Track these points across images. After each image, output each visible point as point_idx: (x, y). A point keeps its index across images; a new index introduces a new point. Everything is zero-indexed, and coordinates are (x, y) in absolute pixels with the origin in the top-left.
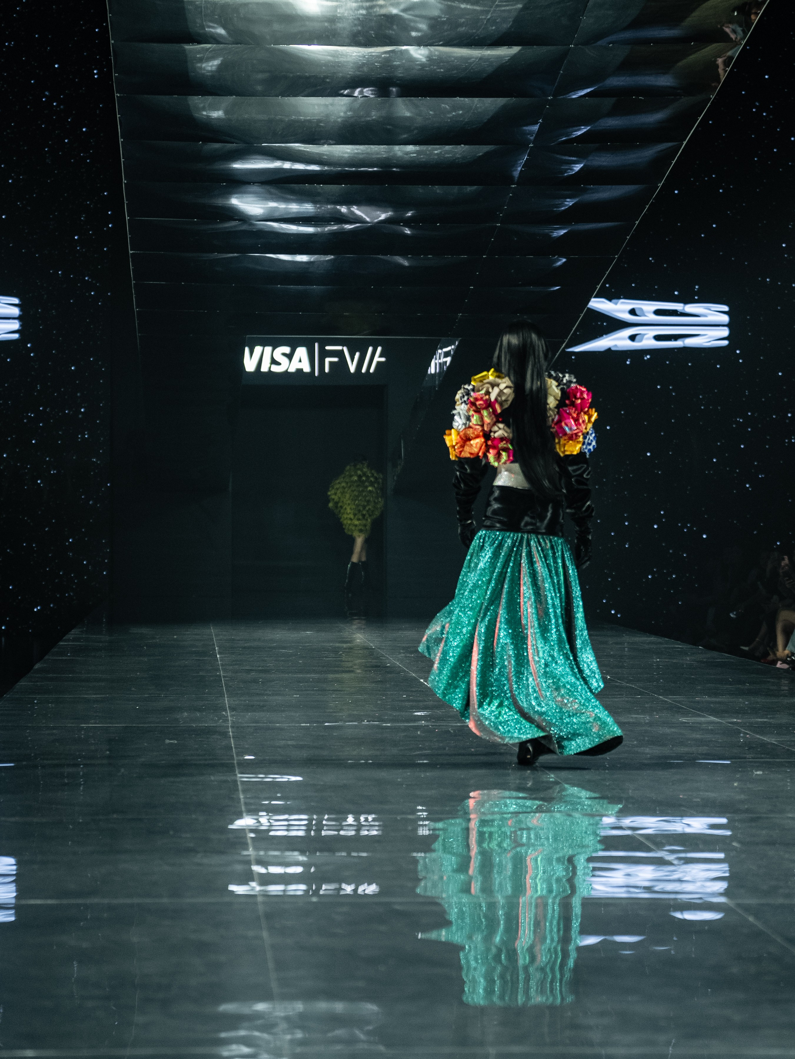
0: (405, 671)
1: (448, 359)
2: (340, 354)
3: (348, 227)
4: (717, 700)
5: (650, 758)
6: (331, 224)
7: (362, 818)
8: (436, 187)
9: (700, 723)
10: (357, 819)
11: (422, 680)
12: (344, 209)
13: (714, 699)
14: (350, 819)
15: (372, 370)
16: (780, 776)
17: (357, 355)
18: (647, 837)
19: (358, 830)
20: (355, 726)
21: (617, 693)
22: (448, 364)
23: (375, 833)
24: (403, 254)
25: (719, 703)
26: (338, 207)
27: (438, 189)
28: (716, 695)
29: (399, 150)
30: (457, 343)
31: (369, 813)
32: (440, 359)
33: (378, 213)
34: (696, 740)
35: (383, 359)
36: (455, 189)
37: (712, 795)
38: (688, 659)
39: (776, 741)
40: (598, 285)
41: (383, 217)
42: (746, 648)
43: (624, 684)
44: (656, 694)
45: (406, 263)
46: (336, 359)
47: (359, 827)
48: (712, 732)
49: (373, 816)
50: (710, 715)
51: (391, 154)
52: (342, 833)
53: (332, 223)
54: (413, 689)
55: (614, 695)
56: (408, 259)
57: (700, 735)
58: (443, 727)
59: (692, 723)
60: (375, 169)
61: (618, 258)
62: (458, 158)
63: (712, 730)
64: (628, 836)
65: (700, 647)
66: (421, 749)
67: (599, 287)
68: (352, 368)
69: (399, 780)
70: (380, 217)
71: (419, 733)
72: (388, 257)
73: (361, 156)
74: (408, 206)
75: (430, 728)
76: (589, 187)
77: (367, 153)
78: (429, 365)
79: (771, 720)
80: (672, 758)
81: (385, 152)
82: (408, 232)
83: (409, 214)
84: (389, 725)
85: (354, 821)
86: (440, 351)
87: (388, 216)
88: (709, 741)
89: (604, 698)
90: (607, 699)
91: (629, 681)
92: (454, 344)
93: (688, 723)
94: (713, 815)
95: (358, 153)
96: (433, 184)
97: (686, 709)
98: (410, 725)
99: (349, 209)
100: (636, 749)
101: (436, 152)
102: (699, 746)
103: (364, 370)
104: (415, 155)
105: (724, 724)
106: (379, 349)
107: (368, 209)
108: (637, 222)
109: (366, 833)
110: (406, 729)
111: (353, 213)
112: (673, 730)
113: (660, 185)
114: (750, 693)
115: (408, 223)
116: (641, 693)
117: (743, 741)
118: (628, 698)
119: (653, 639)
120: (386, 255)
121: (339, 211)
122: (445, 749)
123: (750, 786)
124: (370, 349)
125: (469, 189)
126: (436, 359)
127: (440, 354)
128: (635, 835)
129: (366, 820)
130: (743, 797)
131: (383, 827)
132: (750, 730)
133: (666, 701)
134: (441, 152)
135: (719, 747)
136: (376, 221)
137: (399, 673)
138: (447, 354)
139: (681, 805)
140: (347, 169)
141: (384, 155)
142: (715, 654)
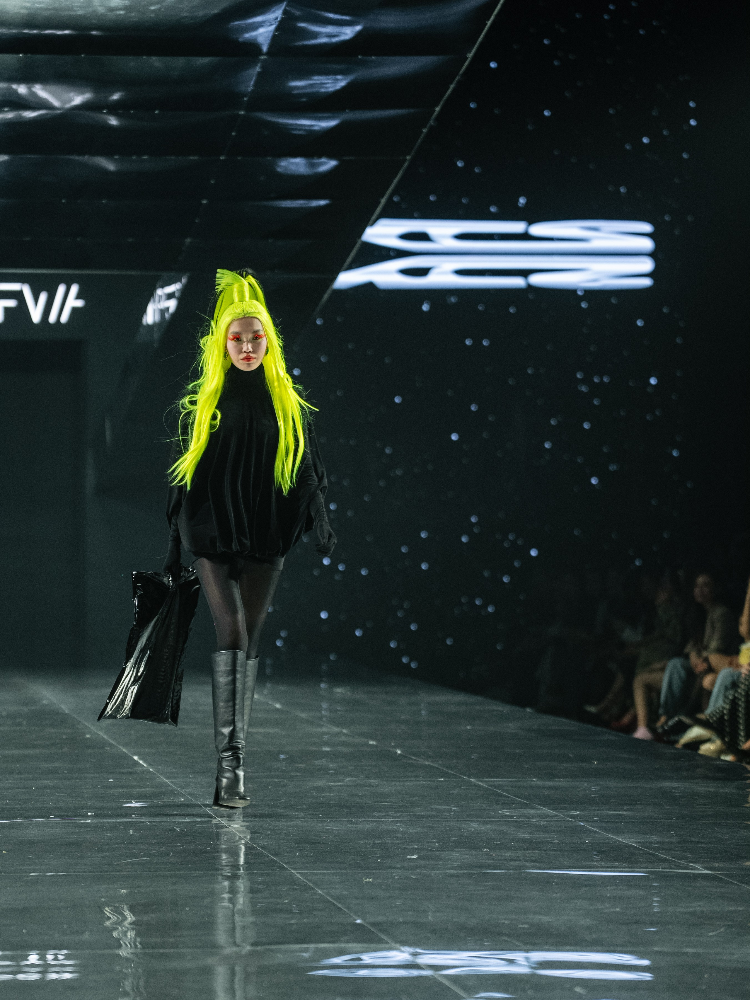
0: (111, 745)
1: (172, 304)
2: (18, 296)
3: (30, 114)
4: (552, 784)
5: (459, 867)
6: (4, 111)
7: (50, 957)
8: (154, 58)
9: (528, 817)
10: (42, 957)
11: (136, 758)
12: (22, 89)
13: (548, 783)
14: (33, 958)
15: (64, 318)
16: (641, 893)
17: (43, 297)
18: (455, 979)
19: (44, 972)
20: (43, 823)
21: (412, 774)
22: (172, 309)
23: (67, 976)
24: (108, 154)
25: (556, 788)
26: (14, 86)
27: (156, 62)
28: (551, 776)
29: (100, 6)
30: (184, 280)
31: (60, 948)
32: (159, 301)
33: (72, 94)
34: (524, 841)
35: (80, 303)
36: (180, 62)
37: (544, 919)
38: (511, 727)
39: (635, 843)
40: (382, 197)
41: (78, 100)
42: (592, 709)
43: (421, 761)
44: (465, 776)
45: (111, 166)
46: (11, 303)
47: (45, 968)
48: (545, 829)
49: (65, 952)
50: (543, 805)
51: (90, 10)
52: (21, 977)
53: (6, 109)
54: (124, 771)
55: (408, 777)
56: (115, 161)
57: (529, 833)
58: (165, 824)
59: (516, 816)
60: (67, 32)
61: (411, 160)
62: (184, 18)
63: (545, 826)
64: (426, 977)
65: (528, 710)
66: (136, 856)
67: (383, 201)
68: (36, 315)
69: (103, 900)
70: (73, 100)
71: (131, 832)
72: (86, 159)
73: (45, 13)
74: (114, 86)
75: (148, 825)
76: (369, 58)
77: (55, 9)
78: (144, 311)
79: (629, 813)
80: (489, 867)
81: (80, 7)
82: (113, 121)
83: (116, 97)
84: (89, 821)
85: (38, 960)
86: (160, 292)
87: (85, 100)
88: (541, 842)
89: (392, 781)
90: (397, 783)
91: (428, 757)
92: (180, 281)
93: (512, 817)
94: (547, 947)
95: (42, 9)
96: (150, 54)
97: (509, 797)
98: (118, 821)
99: (29, 89)
100: (437, 853)
101: (153, 8)
102: (527, 850)
103: (52, 318)
104: (122, 12)
105: (563, 818)
106: (74, 289)
107: (56, 88)
108: (438, 109)
109: (54, 976)
110: (114, 827)
111: (34, 94)
112: (490, 826)
113: (470, 55)
114: (599, 774)
115: (114, 109)
116: (446, 775)
117: (589, 842)
118: (426, 781)
119: (461, 697)
120: (83, 154)
121: (15, 92)
122: (168, 855)
123: (599, 906)
124: (61, 289)
125: (202, 61)
126: (154, 302)
127: (159, 296)
128: (436, 976)
129: (56, 959)
130: (588, 922)
131: (80, 968)
132: (600, 828)
133: (480, 786)
134: (159, 9)
135: (554, 850)
136: (68, 106)
137: (103, 748)
138: (170, 296)
139: (501, 934)
140: (26, 31)
141: (79, 10)
142: (548, 719)
